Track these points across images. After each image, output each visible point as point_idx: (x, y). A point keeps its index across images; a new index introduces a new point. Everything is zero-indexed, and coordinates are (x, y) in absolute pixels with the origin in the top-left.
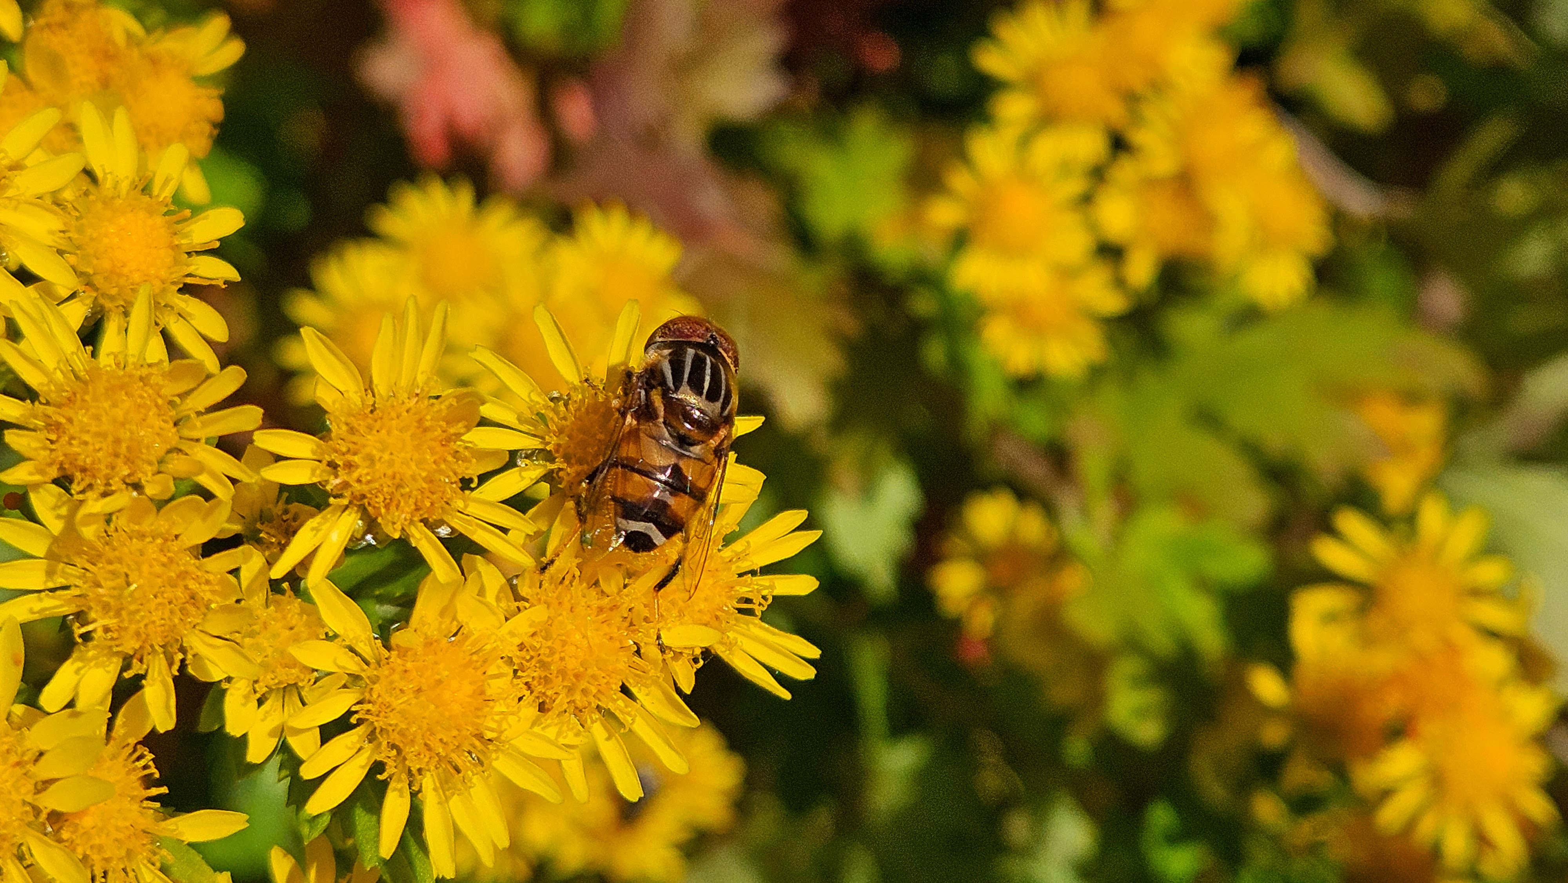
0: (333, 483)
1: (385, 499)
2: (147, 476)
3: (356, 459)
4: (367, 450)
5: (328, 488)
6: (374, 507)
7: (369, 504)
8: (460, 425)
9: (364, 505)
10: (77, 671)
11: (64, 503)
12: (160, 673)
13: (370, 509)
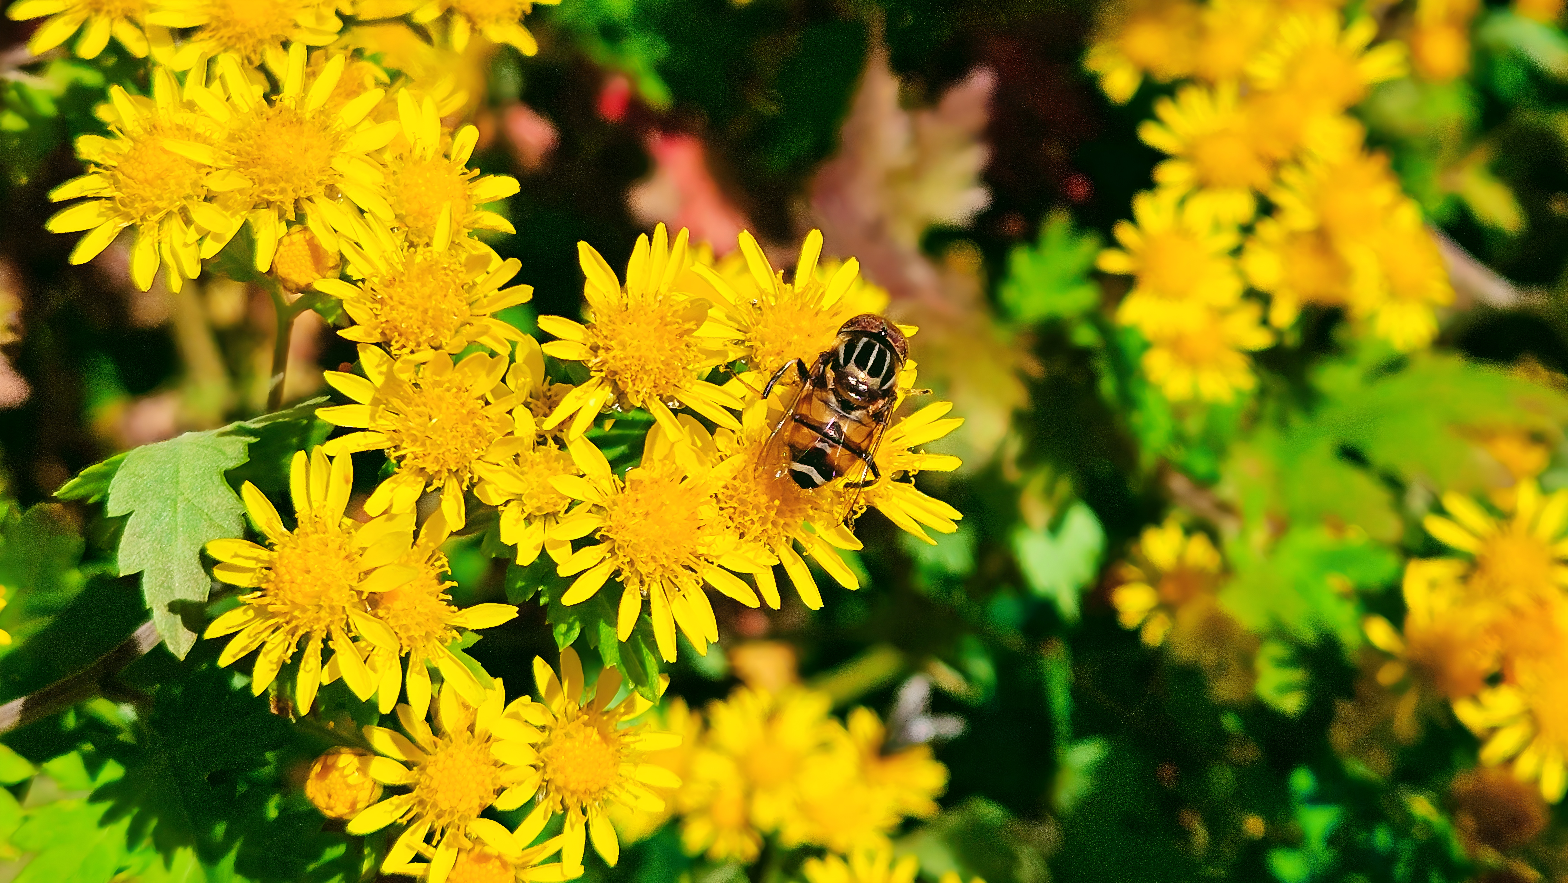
0: (593, 362)
1: (632, 375)
2: (446, 339)
3: (613, 343)
4: (621, 337)
5: (590, 365)
6: (624, 382)
7: (620, 379)
8: (692, 323)
9: (615, 380)
10: (392, 490)
11: (385, 362)
12: (453, 490)
13: (620, 383)
